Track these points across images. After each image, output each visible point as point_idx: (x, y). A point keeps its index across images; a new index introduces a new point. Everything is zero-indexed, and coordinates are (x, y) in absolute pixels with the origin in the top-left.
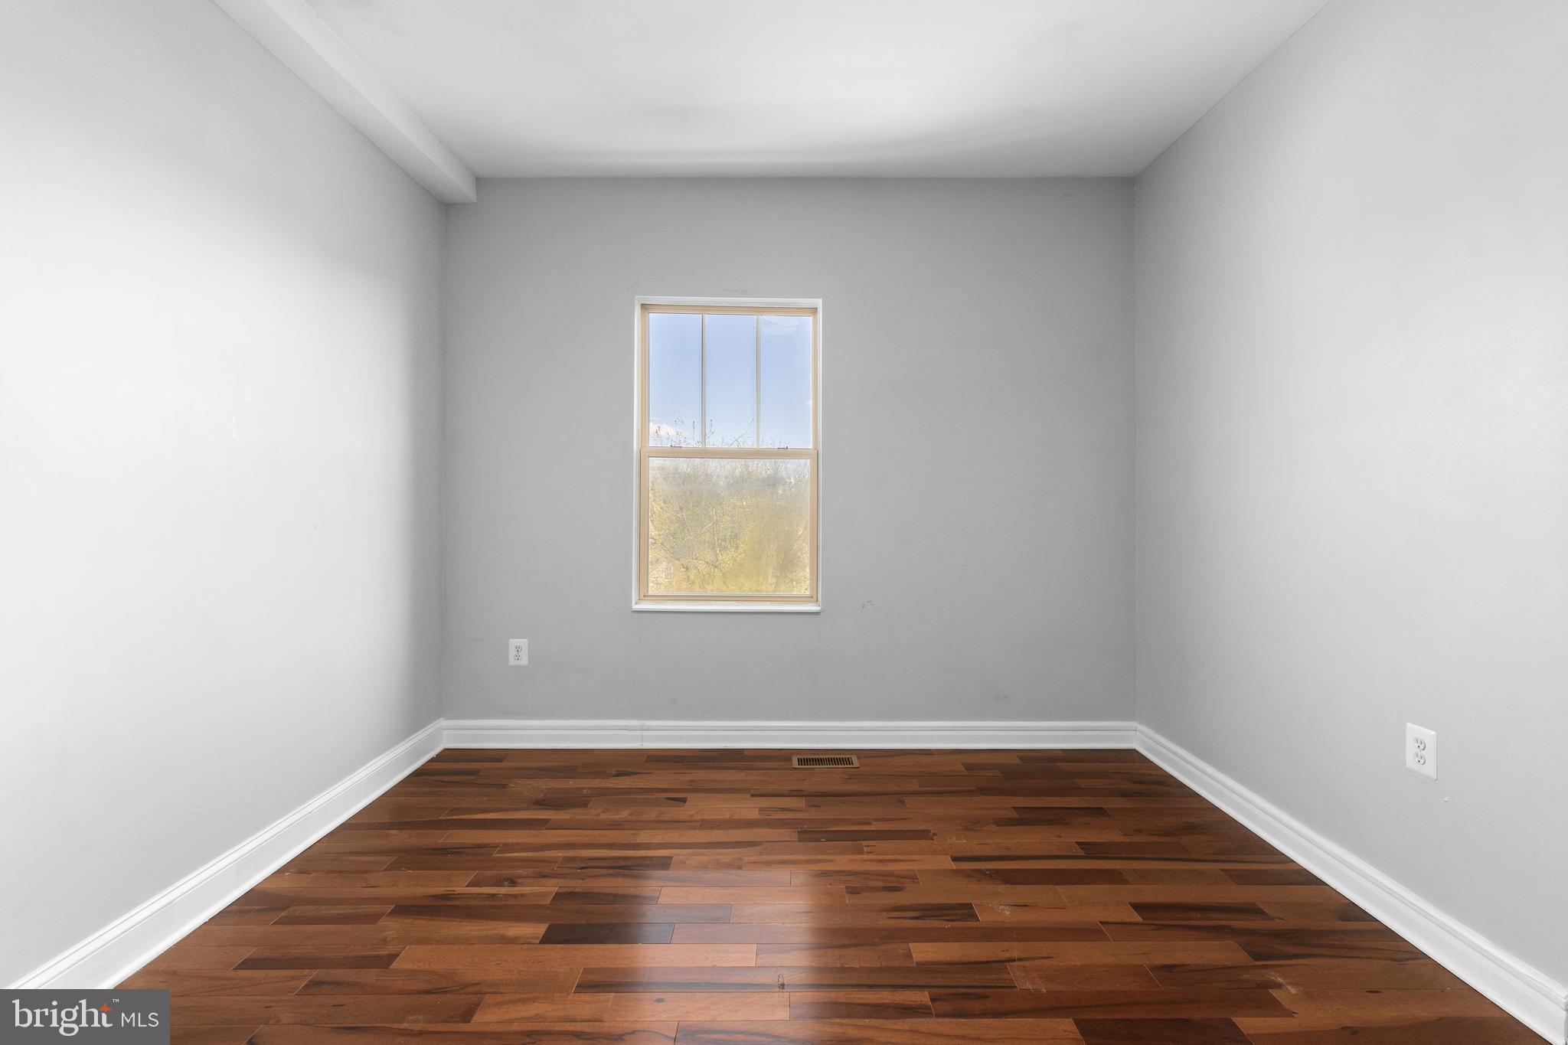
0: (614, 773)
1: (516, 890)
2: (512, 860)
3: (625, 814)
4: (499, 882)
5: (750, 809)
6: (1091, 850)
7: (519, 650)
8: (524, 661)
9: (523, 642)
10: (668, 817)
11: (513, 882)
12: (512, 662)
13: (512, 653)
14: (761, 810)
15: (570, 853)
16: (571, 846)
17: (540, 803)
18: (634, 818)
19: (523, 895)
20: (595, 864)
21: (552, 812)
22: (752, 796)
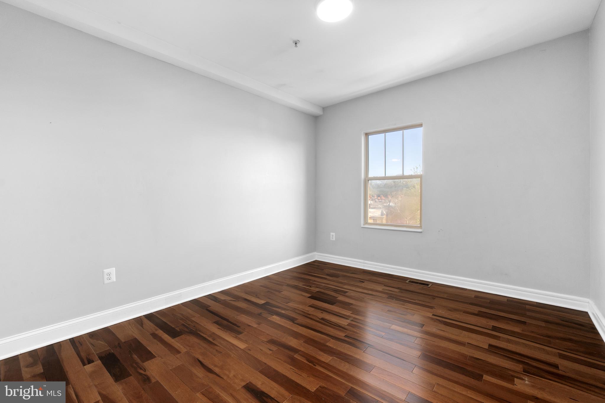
0: (351, 273)
1: (310, 288)
2: (314, 283)
3: (346, 281)
4: (308, 286)
5: (380, 288)
6: (494, 328)
7: (333, 236)
8: (334, 239)
9: (334, 234)
10: (356, 284)
11: (310, 287)
12: (331, 239)
13: (331, 237)
14: (383, 289)
15: (326, 285)
16: (328, 284)
17: (328, 275)
18: (347, 283)
19: (311, 289)
20: (330, 288)
21: (329, 277)
22: (384, 286)
